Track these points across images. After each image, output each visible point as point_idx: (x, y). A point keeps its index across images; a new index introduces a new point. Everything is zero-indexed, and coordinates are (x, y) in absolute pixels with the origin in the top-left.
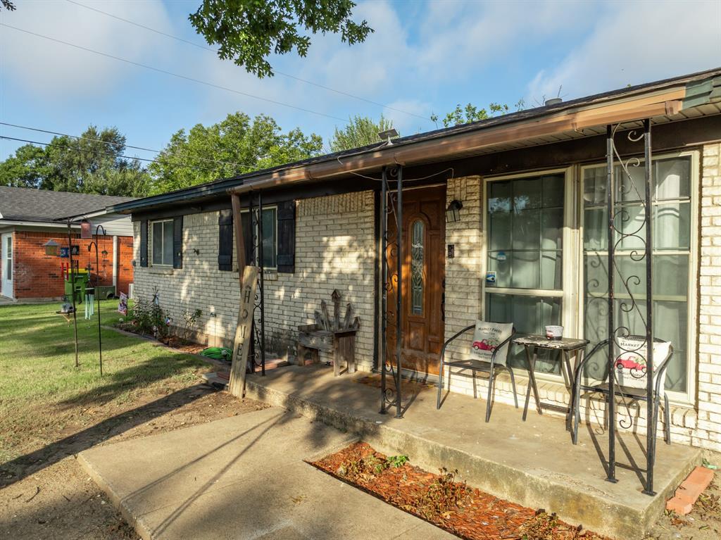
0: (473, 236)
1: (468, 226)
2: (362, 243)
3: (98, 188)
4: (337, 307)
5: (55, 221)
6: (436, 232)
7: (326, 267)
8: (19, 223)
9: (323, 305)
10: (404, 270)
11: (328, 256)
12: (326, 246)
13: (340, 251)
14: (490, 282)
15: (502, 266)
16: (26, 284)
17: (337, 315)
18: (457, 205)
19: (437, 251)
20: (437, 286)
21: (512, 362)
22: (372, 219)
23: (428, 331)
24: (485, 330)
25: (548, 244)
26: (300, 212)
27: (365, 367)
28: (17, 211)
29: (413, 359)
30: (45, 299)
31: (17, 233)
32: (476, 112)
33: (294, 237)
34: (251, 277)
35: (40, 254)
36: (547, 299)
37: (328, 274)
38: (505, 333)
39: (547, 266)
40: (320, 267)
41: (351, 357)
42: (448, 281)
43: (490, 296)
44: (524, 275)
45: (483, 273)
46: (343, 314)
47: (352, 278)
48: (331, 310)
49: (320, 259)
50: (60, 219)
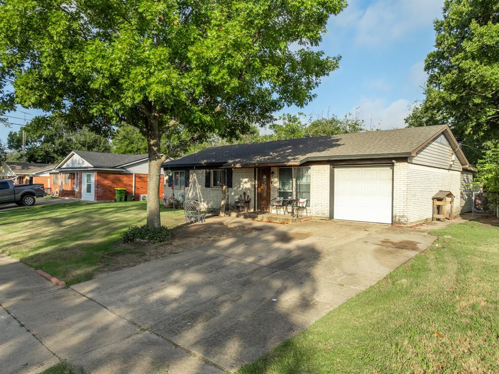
0: (276, 180)
1: (275, 177)
2: (251, 181)
3: (81, 142)
4: (245, 196)
5: (112, 168)
6: (269, 178)
7: (242, 186)
8: (100, 169)
9: (241, 196)
10: (262, 187)
11: (242, 183)
12: (242, 181)
13: (246, 182)
14: (279, 189)
15: (282, 186)
16: (100, 194)
17: (245, 198)
18: (273, 173)
19: (269, 182)
20: (269, 191)
21: (283, 205)
22: (254, 175)
23: (267, 201)
24: (278, 199)
25: (291, 181)
26: (233, 172)
27: (252, 210)
28: (99, 164)
29: (264, 208)
30: (108, 201)
31: (98, 173)
32: (292, 117)
33: (232, 178)
34: (226, 189)
35: (106, 182)
36: (290, 192)
37: (242, 188)
38: (282, 199)
39: (291, 185)
40: (240, 186)
41: (249, 208)
42: (271, 189)
43: (280, 192)
44: (286, 188)
45: (278, 187)
46: (246, 198)
47: (249, 189)
48: (243, 197)
49: (240, 184)
50: (115, 167)
